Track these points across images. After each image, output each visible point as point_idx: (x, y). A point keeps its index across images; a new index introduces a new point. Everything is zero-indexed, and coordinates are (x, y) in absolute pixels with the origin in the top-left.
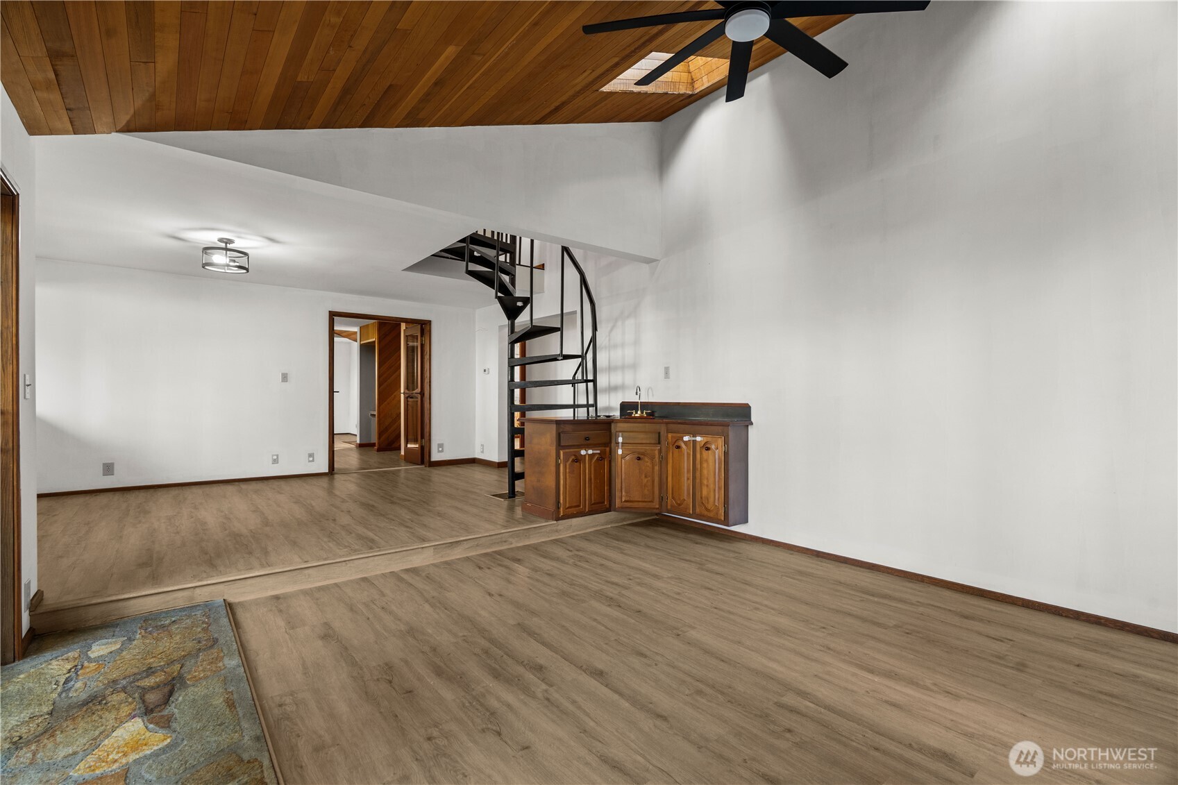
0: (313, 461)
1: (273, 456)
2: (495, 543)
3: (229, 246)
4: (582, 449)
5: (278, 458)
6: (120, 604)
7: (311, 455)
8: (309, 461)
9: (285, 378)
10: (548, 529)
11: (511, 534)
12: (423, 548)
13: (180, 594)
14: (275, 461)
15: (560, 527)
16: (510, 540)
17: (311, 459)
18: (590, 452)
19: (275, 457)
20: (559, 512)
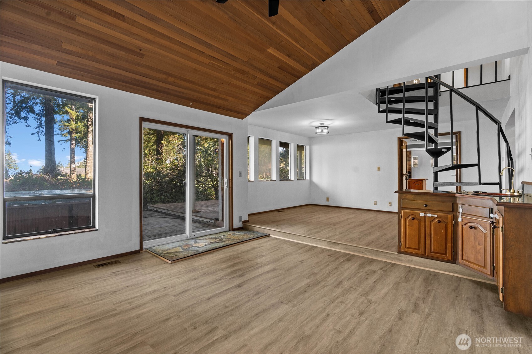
0: (391, 206)
1: (374, 201)
2: (357, 251)
3: (323, 125)
4: (422, 212)
5: (376, 202)
6: (252, 227)
7: (390, 203)
8: (389, 206)
9: (379, 169)
10: (392, 256)
11: (366, 249)
12: (323, 240)
13: (262, 229)
14: (375, 204)
15: (401, 258)
16: (366, 253)
17: (390, 205)
18: (429, 215)
19: (375, 202)
20: (400, 248)
